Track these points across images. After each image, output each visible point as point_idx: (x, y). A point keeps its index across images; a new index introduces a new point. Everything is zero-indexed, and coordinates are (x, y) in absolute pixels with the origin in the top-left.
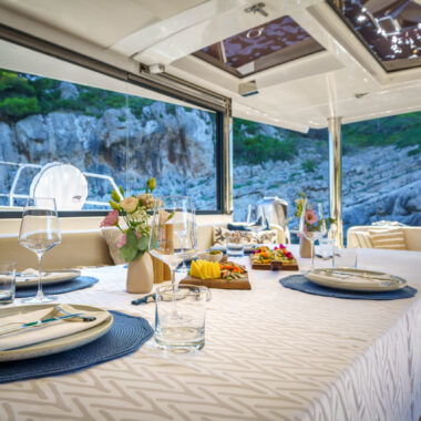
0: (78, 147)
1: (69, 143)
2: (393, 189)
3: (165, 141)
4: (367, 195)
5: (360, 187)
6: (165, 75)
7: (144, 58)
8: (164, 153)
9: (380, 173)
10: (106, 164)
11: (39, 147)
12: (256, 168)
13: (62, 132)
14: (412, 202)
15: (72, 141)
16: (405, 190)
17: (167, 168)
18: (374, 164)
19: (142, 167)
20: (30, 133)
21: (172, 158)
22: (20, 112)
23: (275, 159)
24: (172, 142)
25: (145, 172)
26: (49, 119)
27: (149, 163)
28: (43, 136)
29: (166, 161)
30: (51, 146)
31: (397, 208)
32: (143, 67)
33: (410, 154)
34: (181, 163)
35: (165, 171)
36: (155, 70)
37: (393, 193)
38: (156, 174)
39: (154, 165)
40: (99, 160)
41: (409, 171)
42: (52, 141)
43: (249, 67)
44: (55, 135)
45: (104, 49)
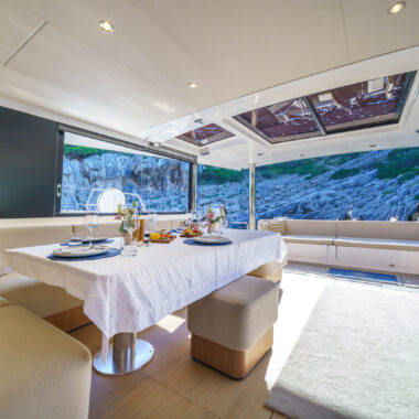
0: (118, 174)
1: (114, 171)
2: (297, 199)
3: (168, 171)
4: (283, 202)
5: (279, 197)
6: (161, 147)
7: (152, 140)
8: (168, 177)
9: (290, 190)
10: (134, 184)
11: (96, 173)
12: (221, 186)
13: (110, 165)
14: (308, 206)
15: (115, 170)
16: (304, 199)
17: (170, 186)
18: (286, 184)
19: (155, 185)
20: (91, 165)
21: (173, 180)
22: (86, 153)
23: (232, 181)
24: (173, 171)
25: (157, 188)
26: (102, 157)
27: (159, 183)
28: (98, 167)
29: (169, 182)
30: (103, 173)
31: (299, 210)
32: (151, 144)
33: (307, 179)
34: (178, 183)
35: (168, 188)
36: (156, 145)
37: (297, 201)
38: (163, 190)
39: (162, 185)
40: (130, 181)
41: (306, 188)
42: (104, 170)
43: (204, 141)
44: (106, 166)
45: (132, 137)
